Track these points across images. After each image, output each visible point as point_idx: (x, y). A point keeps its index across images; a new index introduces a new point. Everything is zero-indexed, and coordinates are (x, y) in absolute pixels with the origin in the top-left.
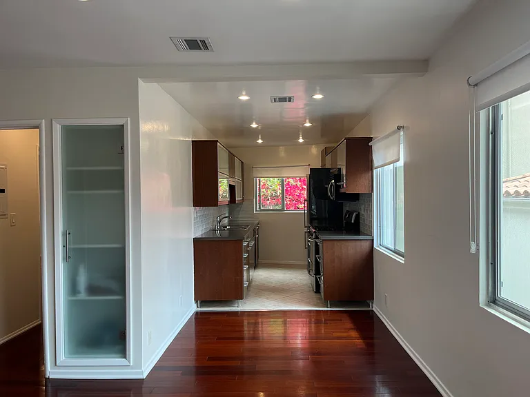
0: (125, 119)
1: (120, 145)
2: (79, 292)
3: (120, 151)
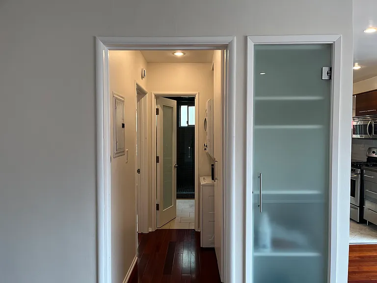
1: (325, 70)
2: (264, 247)
3: (325, 77)
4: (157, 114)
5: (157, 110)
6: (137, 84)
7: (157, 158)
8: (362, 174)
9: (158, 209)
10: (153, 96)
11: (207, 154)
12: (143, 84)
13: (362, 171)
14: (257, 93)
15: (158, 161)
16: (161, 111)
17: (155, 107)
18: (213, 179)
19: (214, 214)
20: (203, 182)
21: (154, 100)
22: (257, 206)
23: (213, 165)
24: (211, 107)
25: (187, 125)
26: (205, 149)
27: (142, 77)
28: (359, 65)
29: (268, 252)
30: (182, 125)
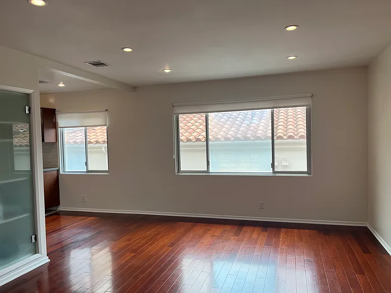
0: (33, 91)
1: (27, 108)
3: (27, 112)
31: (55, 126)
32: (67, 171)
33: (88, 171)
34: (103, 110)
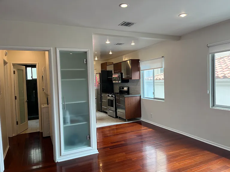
0: (88, 49)
1: (85, 60)
2: (68, 123)
3: (85, 62)
4: (14, 73)
5: (14, 72)
6: (4, 60)
7: (16, 97)
8: (115, 97)
9: (17, 124)
10: (11, 64)
11: (45, 93)
12: (6, 59)
13: (115, 96)
14: (61, 68)
15: (16, 99)
16: (16, 72)
17: (12, 70)
18: (48, 104)
19: (49, 120)
20: (43, 106)
21: (12, 67)
22: (64, 108)
23: (47, 98)
24: (45, 70)
25: (31, 79)
26: (43, 91)
27: (5, 55)
28: (112, 52)
29: (69, 124)
30: (28, 79)
31: (138, 69)
32: (145, 97)
33: (155, 98)
34: (160, 57)
